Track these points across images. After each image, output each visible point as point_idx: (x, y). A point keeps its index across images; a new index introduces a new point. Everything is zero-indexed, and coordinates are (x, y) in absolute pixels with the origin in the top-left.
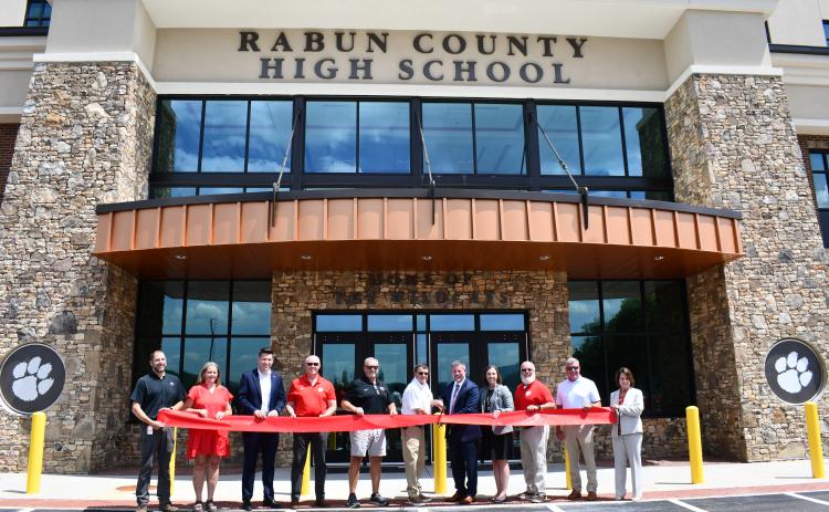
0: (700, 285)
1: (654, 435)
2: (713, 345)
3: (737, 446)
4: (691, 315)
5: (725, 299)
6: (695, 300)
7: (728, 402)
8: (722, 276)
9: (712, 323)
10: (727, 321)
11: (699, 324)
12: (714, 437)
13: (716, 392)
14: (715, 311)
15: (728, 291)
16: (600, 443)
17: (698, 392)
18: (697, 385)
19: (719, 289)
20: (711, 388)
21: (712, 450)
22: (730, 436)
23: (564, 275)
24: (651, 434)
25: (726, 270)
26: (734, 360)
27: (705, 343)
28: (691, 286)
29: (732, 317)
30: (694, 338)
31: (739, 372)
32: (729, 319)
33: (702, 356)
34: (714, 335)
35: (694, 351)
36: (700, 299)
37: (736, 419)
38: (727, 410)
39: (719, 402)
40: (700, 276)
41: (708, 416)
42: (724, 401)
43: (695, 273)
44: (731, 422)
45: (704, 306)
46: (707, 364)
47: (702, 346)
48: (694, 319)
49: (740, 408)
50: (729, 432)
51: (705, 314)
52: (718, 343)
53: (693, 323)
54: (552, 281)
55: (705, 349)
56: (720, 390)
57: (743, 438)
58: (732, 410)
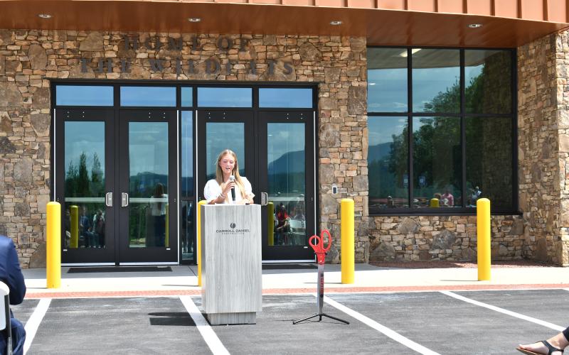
0: (531, 57)
1: (463, 235)
2: (538, 130)
3: (553, 247)
4: (519, 93)
5: (554, 77)
6: (524, 75)
7: (549, 198)
8: (553, 49)
9: (539, 104)
10: (554, 102)
11: (527, 104)
12: (533, 239)
13: (538, 186)
14: (543, 90)
15: (558, 67)
16: (398, 242)
17: (521, 186)
18: (520, 176)
19: (549, 64)
20: (533, 181)
21: (530, 253)
22: (548, 237)
23: (363, 42)
24: (460, 234)
25: (558, 41)
26: (557, 149)
27: (531, 127)
28: (522, 57)
29: (560, 98)
30: (521, 121)
31: (562, 163)
32: (556, 101)
33: (527, 144)
34: (541, 119)
35: (520, 138)
36: (530, 74)
37: (555, 218)
38: (547, 208)
39: (540, 197)
40: (531, 47)
41: (529, 214)
42: (545, 197)
43: (527, 42)
44: (550, 222)
45: (533, 83)
46: (532, 153)
47: (528, 131)
48: (522, 98)
49: (559, 205)
50: (547, 233)
51: (533, 93)
52: (544, 128)
53: (520, 104)
54: (348, 49)
55: (531, 134)
56: (542, 184)
57: (560, 239)
58: (552, 207)
